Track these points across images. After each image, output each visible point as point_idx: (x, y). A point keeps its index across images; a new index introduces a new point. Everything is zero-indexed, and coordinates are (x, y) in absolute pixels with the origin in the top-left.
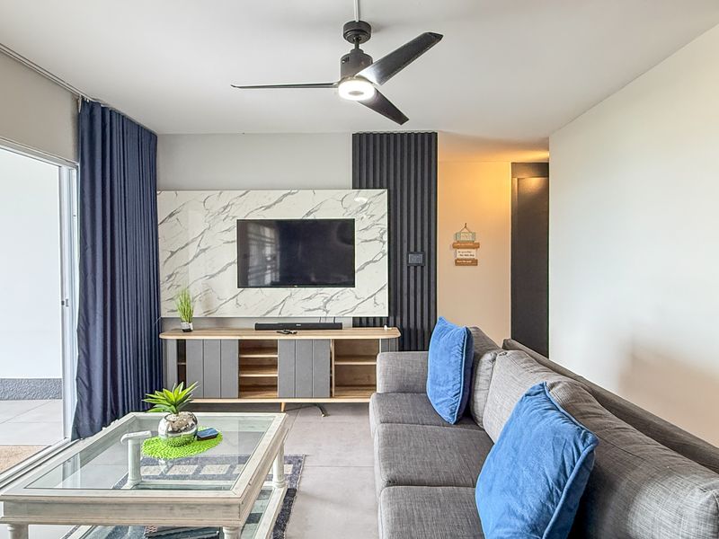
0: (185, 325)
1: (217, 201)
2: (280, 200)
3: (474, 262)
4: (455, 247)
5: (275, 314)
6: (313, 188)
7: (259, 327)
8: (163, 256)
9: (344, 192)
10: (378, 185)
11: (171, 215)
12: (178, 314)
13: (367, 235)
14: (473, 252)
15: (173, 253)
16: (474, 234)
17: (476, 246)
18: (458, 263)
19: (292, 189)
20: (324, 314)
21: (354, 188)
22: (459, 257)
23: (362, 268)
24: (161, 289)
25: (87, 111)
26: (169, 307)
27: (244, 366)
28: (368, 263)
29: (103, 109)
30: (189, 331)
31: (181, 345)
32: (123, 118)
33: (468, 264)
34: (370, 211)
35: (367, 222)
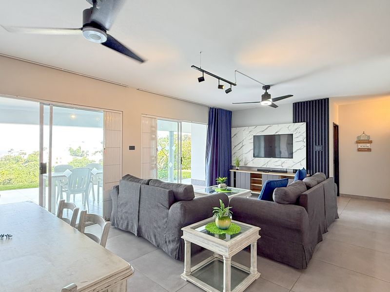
0: (237, 168)
1: (247, 130)
2: (267, 129)
3: (369, 150)
4: (358, 142)
5: (265, 166)
6: (278, 124)
7: (259, 170)
8: (233, 147)
9: (289, 124)
11: (235, 135)
12: (235, 165)
13: (298, 140)
14: (368, 145)
15: (235, 146)
16: (369, 137)
17: (370, 142)
18: (359, 150)
19: (270, 125)
20: (281, 168)
21: (293, 123)
22: (359, 147)
23: (295, 152)
24: (232, 157)
25: (211, 110)
26: (234, 163)
27: (253, 182)
28: (297, 150)
29: (216, 109)
30: (238, 169)
31: (235, 173)
32: (221, 109)
33: (364, 151)
34: (300, 131)
35: (298, 135)
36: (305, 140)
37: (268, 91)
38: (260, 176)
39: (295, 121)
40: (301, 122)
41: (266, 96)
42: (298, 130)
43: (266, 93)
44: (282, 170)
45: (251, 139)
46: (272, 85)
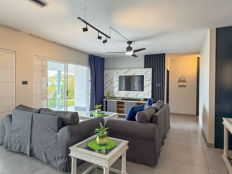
0: (108, 98)
1: (115, 72)
2: (128, 71)
3: (185, 86)
4: (179, 82)
5: (126, 97)
6: (135, 68)
7: (122, 99)
8: (105, 83)
9: (141, 69)
10: (150, 67)
11: (106, 75)
12: (107, 96)
13: (147, 79)
14: (184, 83)
15: (107, 83)
16: (185, 78)
17: (185, 82)
18: (180, 86)
19: (130, 69)
20: (136, 97)
21: (144, 68)
22: (180, 84)
23: (145, 87)
24: (104, 90)
25: (91, 57)
26: (105, 94)
27: (118, 107)
28: (146, 86)
29: (93, 56)
30: (108, 99)
31: (106, 101)
32: (97, 57)
33: (182, 87)
34: (148, 73)
35: (147, 76)
36: (151, 80)
37: (130, 45)
38: (123, 103)
39: (145, 67)
40: (149, 68)
41: (129, 49)
42: (147, 73)
43: (129, 46)
44: (137, 99)
45: (117, 78)
46: (133, 41)
